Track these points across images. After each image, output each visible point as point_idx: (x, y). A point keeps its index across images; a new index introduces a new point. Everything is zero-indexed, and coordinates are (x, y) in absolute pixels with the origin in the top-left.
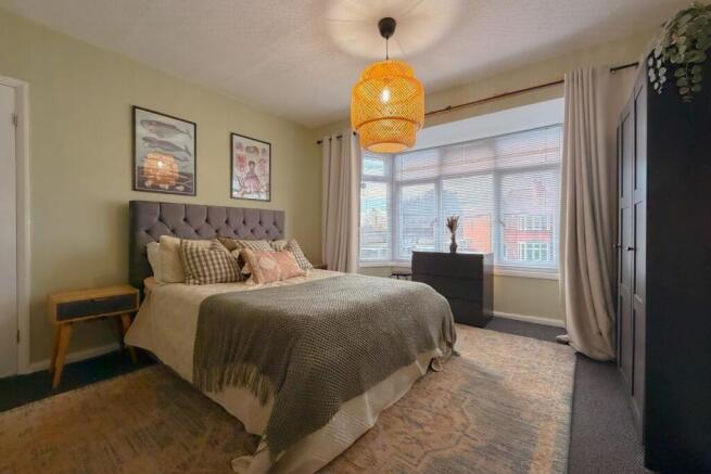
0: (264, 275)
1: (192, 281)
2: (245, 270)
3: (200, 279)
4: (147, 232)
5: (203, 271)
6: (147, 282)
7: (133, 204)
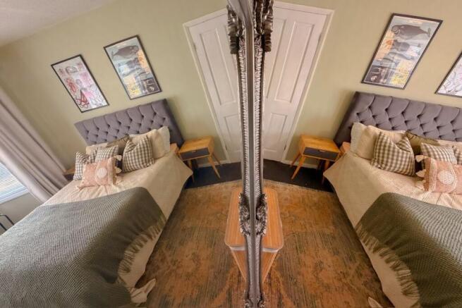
0: (437, 186)
1: (376, 164)
2: (421, 174)
3: (382, 165)
4: (358, 114)
5: (387, 162)
6: (345, 144)
7: (357, 95)
